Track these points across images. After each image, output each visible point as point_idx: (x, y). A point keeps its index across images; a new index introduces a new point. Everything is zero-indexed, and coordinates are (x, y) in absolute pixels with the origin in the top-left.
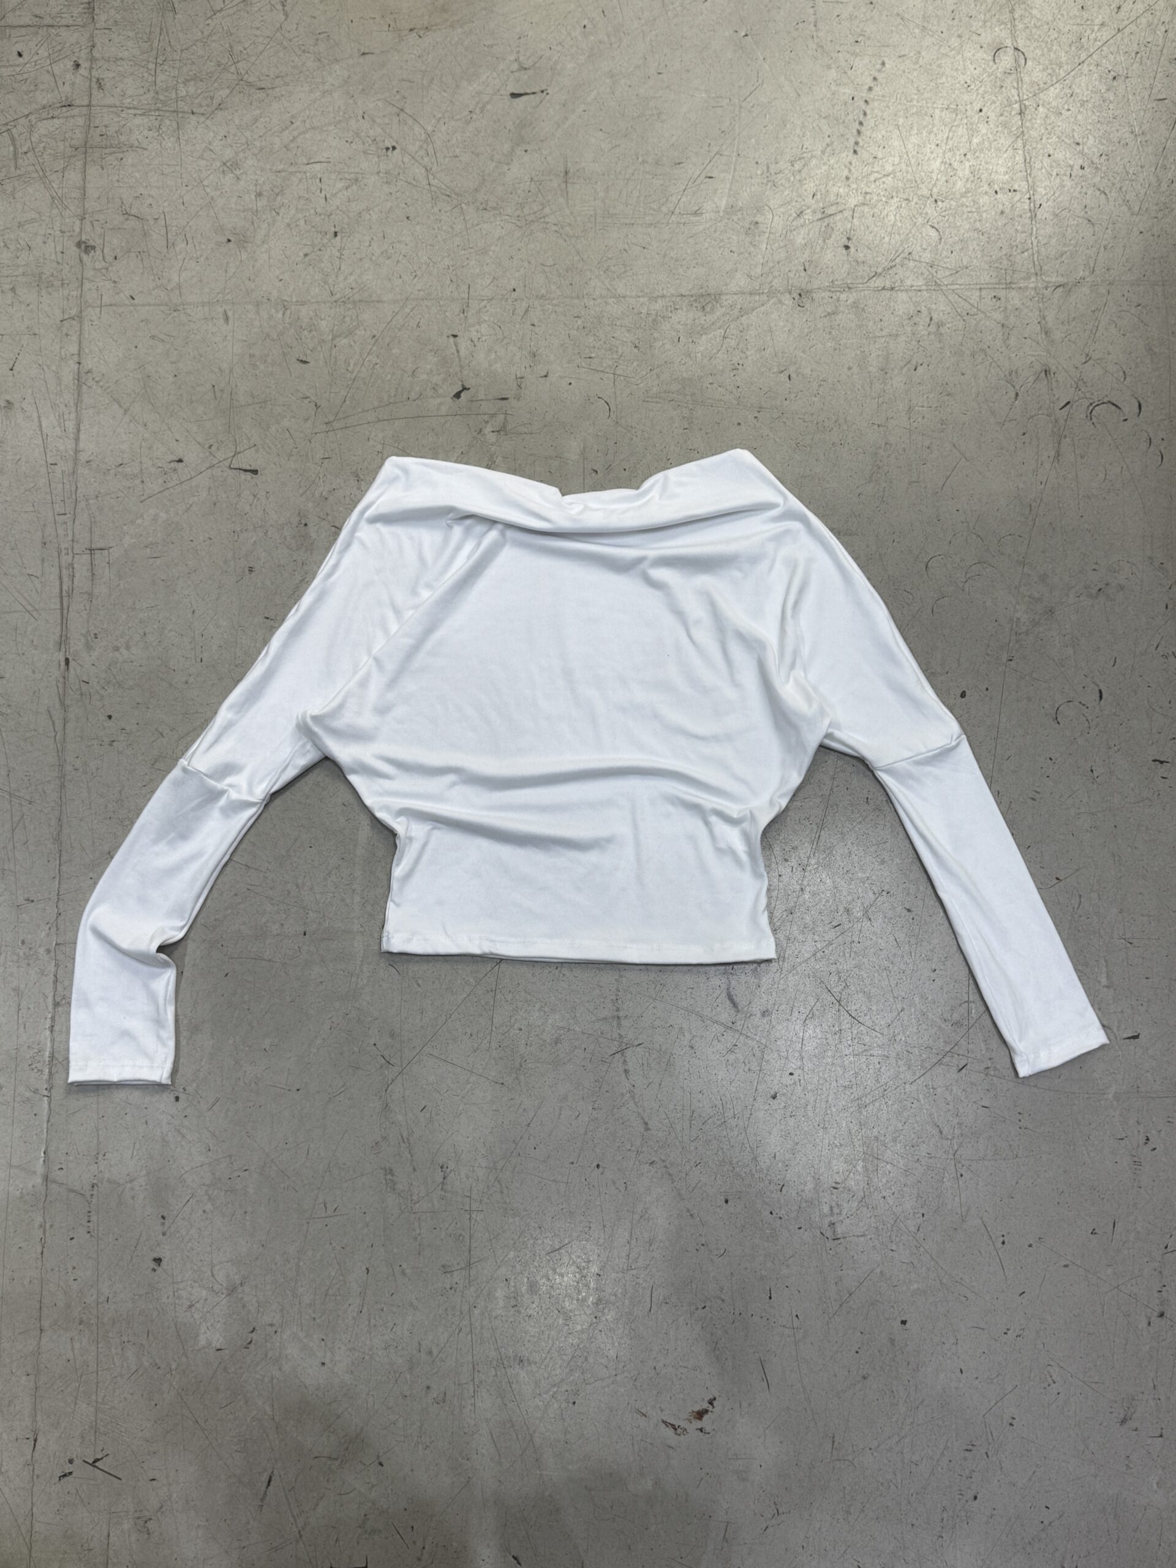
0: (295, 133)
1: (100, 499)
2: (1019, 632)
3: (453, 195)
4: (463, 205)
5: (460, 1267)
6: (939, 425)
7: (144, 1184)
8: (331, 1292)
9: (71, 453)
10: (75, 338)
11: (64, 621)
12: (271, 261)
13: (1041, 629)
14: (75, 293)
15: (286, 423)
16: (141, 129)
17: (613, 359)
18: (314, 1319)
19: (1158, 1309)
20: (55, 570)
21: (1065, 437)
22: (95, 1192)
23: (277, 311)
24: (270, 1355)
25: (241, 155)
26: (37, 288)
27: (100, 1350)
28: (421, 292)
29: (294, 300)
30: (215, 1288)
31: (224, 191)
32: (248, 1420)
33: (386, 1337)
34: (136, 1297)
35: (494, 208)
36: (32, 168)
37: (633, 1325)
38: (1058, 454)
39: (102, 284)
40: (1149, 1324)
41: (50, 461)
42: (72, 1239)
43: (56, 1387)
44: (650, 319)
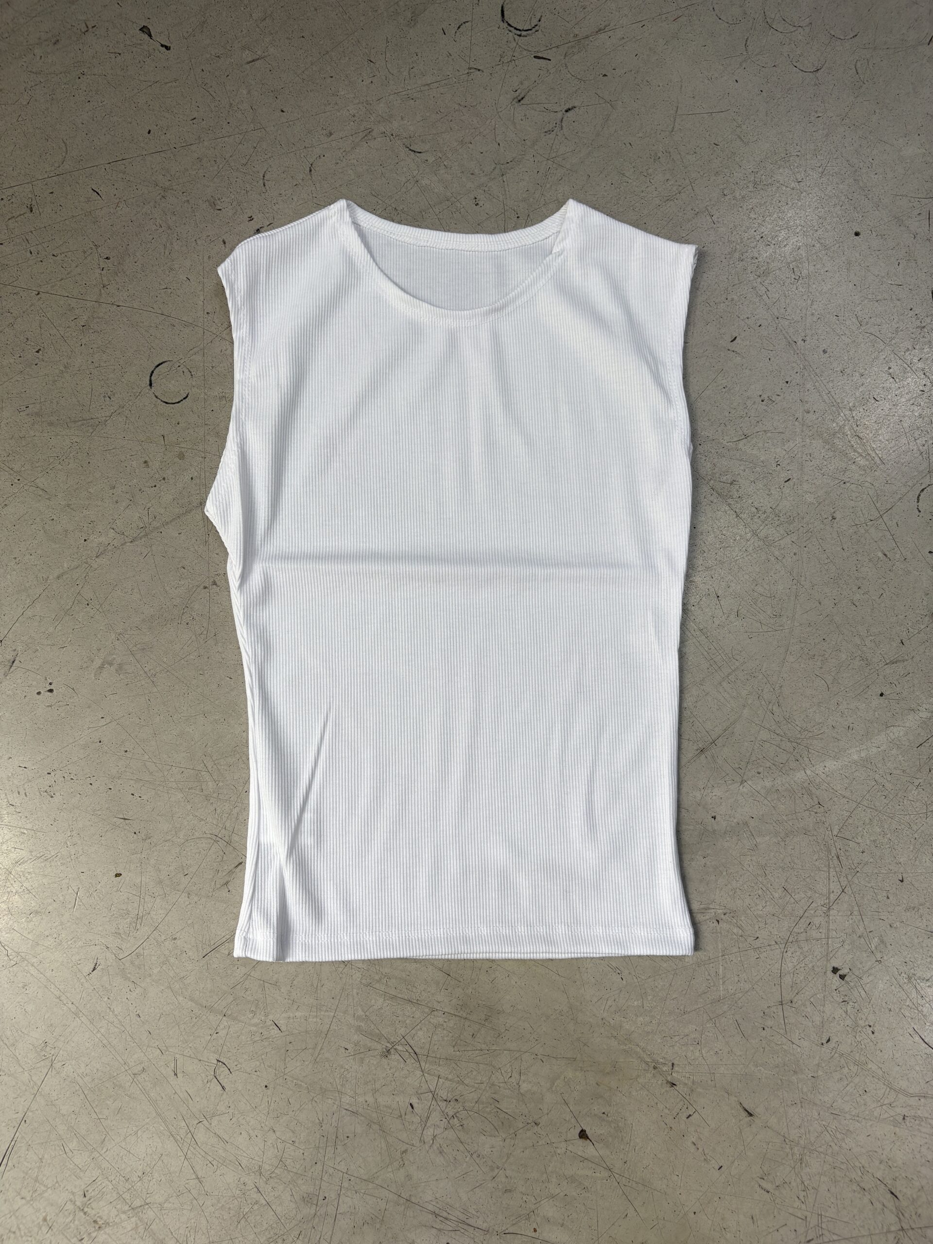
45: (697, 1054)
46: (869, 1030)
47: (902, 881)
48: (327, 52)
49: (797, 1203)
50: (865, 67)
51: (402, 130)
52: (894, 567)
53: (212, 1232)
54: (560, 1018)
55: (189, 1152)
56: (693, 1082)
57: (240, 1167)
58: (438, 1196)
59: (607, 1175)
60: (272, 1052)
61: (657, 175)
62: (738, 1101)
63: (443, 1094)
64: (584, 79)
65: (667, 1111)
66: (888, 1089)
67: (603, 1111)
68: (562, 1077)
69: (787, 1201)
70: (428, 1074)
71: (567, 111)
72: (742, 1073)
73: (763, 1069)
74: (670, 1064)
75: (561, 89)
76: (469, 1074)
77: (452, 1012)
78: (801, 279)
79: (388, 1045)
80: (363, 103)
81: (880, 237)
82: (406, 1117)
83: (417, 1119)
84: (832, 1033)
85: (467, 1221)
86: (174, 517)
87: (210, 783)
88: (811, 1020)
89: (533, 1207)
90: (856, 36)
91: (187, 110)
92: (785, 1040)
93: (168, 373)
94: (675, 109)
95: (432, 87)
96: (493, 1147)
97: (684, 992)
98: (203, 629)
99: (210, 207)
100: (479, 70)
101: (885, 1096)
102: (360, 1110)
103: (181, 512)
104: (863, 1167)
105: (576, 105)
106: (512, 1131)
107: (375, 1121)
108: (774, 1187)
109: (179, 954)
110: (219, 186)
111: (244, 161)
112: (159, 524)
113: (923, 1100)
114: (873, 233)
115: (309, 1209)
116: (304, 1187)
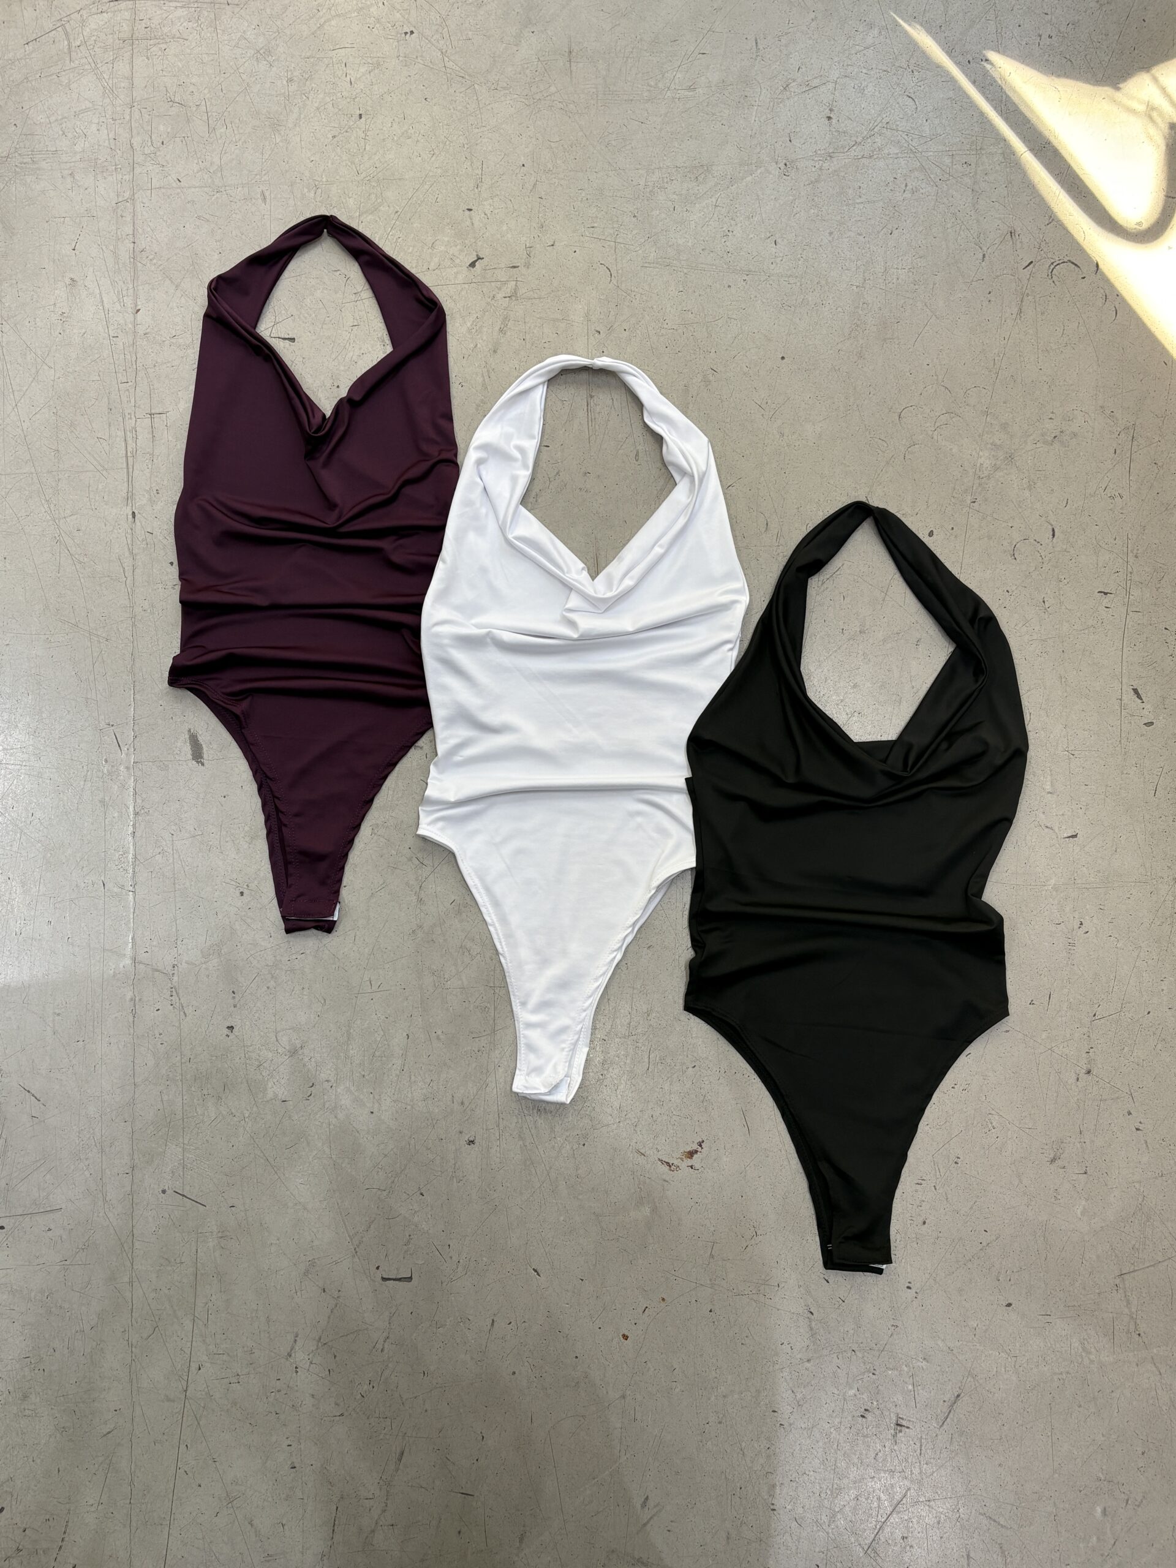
0: (323, 20)
1: (157, 369)
2: (981, 477)
3: (467, 77)
4: (476, 86)
5: (486, 1033)
6: (912, 285)
7: (216, 965)
8: (377, 1054)
9: (130, 326)
10: (129, 218)
11: (130, 479)
12: (303, 143)
13: (1001, 474)
14: (127, 177)
15: (318, 294)
16: (182, 20)
17: (613, 228)
18: (364, 1076)
19: (1085, 1067)
20: (121, 433)
21: (1028, 295)
22: (176, 972)
23: (309, 191)
24: (326, 1106)
25: (273, 42)
26: (93, 173)
27: (185, 1102)
28: (439, 171)
29: (324, 180)
30: (279, 1051)
31: (258, 78)
32: (311, 1159)
33: (424, 1091)
34: (214, 1058)
35: (504, 88)
36: (84, 60)
37: (633, 1080)
38: (1020, 311)
39: (151, 168)
40: (1078, 1079)
41: (112, 334)
42: (158, 1010)
43: (149, 1132)
44: (648, 190)
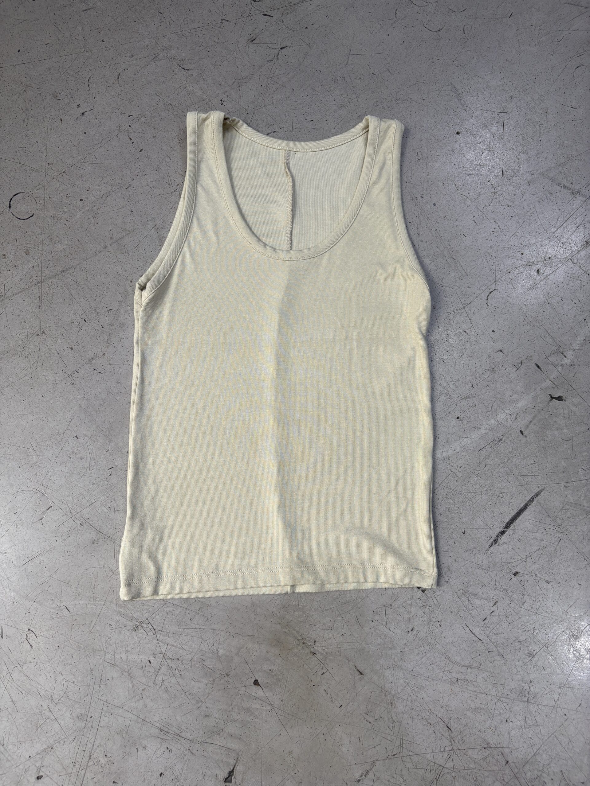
45: (331, 635)
46: (438, 624)
47: (464, 533)
48: (134, 6)
49: (388, 731)
50: (469, 30)
51: (177, 56)
52: (471, 339)
53: (20, 736)
54: (246, 611)
55: (8, 685)
56: (327, 653)
57: (40, 696)
58: (163, 718)
59: (269, 708)
60: (64, 625)
61: (336, 91)
62: (354, 665)
63: (170, 655)
64: (293, 29)
65: (309, 670)
66: (448, 661)
67: (270, 668)
68: (245, 647)
69: (381, 729)
70: (161, 642)
71: (281, 49)
72: (357, 648)
73: (370, 646)
74: (313, 641)
75: (278, 35)
76: (187, 643)
77: (179, 605)
78: (422, 159)
79: (137, 623)
80: (154, 38)
81: (472, 136)
82: (146, 668)
83: (152, 670)
84: (415, 625)
85: (180, 734)
86: (21, 290)
87: (34, 457)
88: (402, 617)
89: (222, 727)
90: (465, 10)
91: (44, 39)
92: (385, 629)
93: (21, 200)
94: (349, 50)
95: (198, 30)
96: (199, 688)
97: (325, 597)
98: (35, 361)
99: (54, 98)
100: (228, 21)
101: (446, 665)
102: (117, 663)
103: (26, 288)
104: (430, 710)
105: (287, 45)
106: (211, 679)
107: (126, 670)
108: (374, 719)
109: (8, 562)
110: (60, 86)
111: (77, 71)
112: (11, 295)
113: (469, 669)
114: (468, 133)
115: (81, 724)
116: (79, 709)
